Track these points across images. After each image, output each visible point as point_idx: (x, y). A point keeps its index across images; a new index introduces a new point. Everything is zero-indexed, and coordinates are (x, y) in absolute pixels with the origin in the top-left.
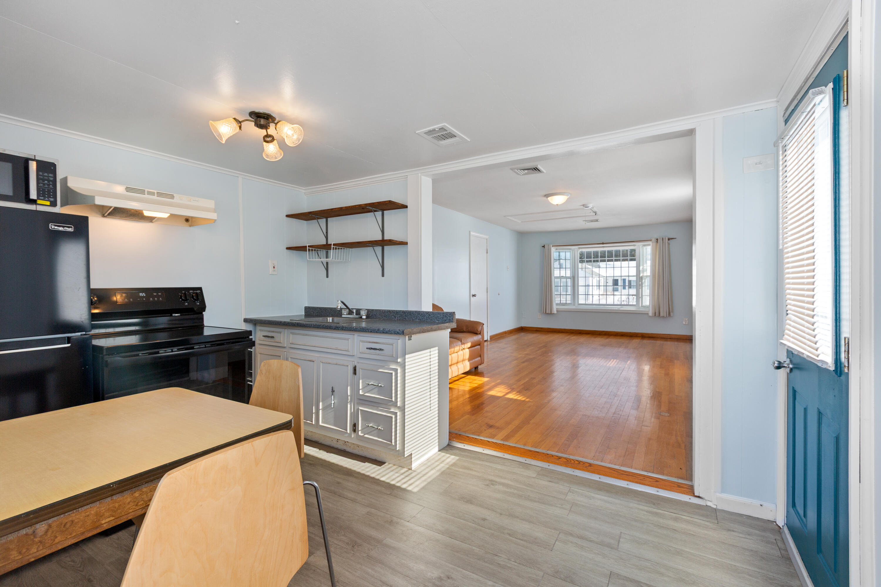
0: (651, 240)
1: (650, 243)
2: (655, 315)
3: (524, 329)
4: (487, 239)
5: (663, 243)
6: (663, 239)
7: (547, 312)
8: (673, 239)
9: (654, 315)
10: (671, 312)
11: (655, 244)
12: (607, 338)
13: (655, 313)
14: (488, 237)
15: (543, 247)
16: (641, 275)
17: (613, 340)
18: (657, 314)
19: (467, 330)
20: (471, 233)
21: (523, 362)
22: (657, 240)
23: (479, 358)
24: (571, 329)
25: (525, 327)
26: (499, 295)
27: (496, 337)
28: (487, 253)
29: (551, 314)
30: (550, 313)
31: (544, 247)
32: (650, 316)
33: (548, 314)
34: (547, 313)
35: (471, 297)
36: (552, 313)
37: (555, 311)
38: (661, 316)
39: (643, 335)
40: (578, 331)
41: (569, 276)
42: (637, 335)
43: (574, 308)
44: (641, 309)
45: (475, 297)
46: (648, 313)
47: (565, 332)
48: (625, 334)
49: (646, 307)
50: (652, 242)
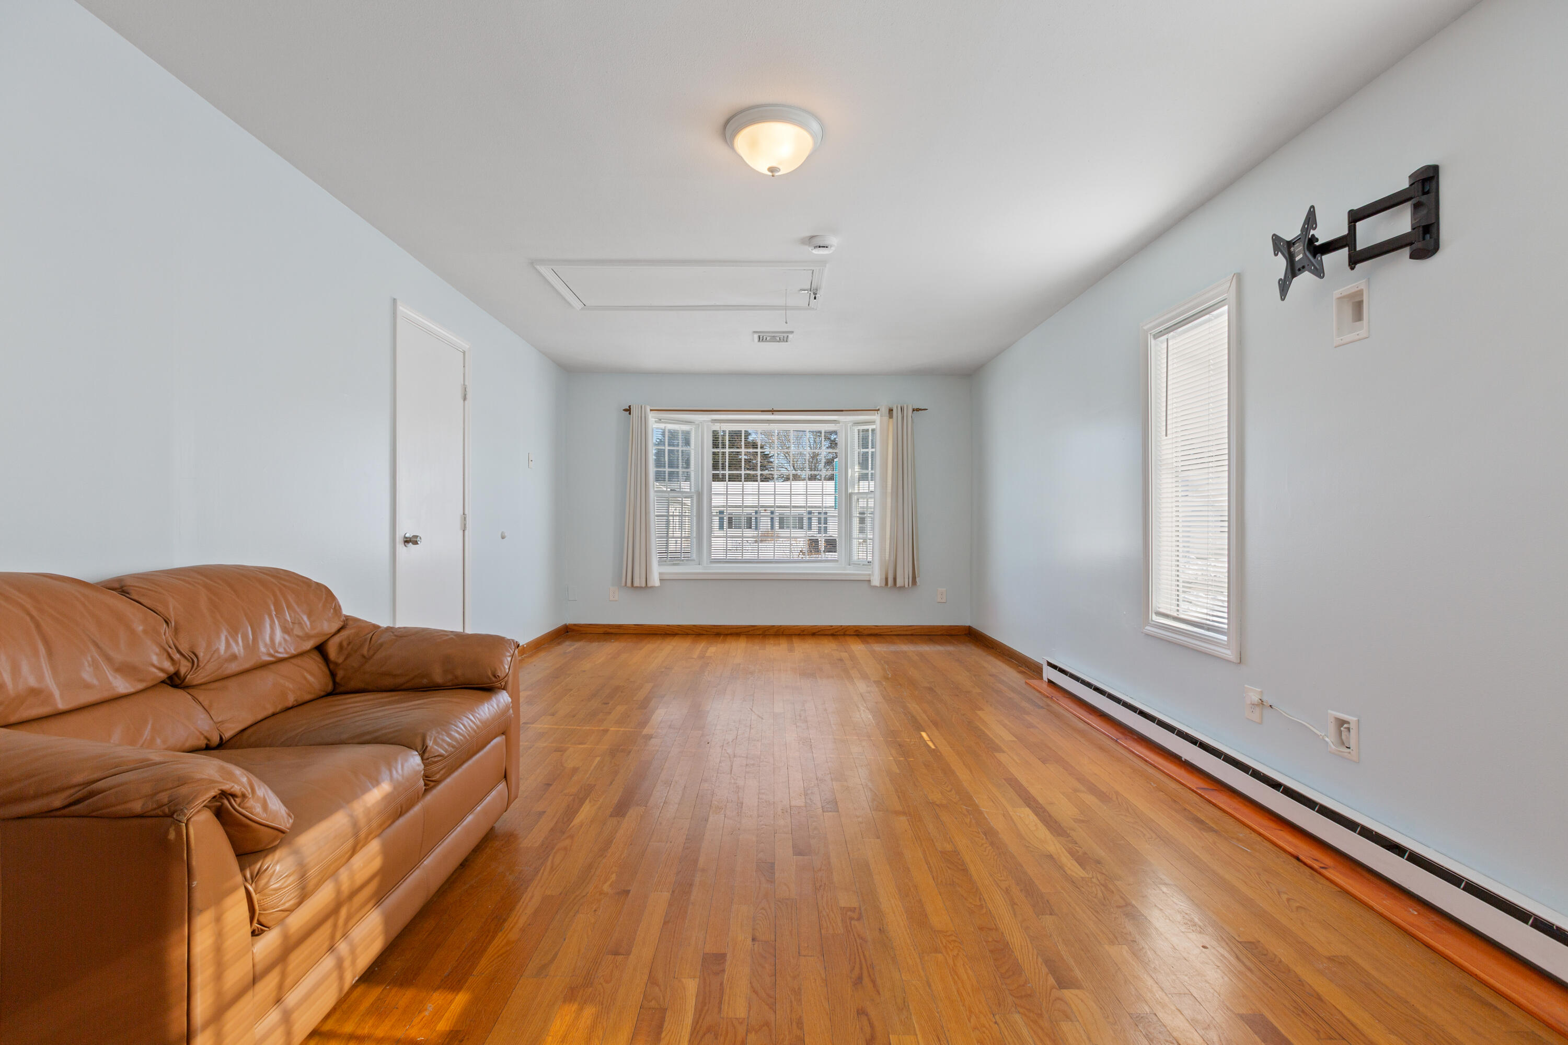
0: (875, 410)
1: (876, 417)
2: (887, 584)
3: (573, 630)
4: (464, 353)
5: (903, 418)
6: (902, 409)
7: (635, 585)
8: (923, 409)
9: (883, 584)
10: (917, 575)
11: (886, 418)
13: (887, 579)
14: (466, 343)
15: (625, 410)
16: (850, 491)
18: (891, 583)
20: (397, 309)
22: (891, 410)
23: (502, 787)
24: (695, 626)
25: (575, 625)
26: (503, 538)
28: (465, 399)
29: (647, 587)
30: (644, 585)
31: (628, 410)
32: (875, 586)
33: (640, 588)
34: (637, 587)
35: (400, 547)
36: (649, 585)
37: (655, 581)
38: (898, 586)
39: (857, 631)
40: (713, 630)
41: (689, 490)
42: (846, 631)
43: (701, 571)
44: (850, 571)
45: (418, 544)
46: (868, 579)
47: (680, 632)
48: (819, 631)
49: (859, 564)
50: (881, 416)
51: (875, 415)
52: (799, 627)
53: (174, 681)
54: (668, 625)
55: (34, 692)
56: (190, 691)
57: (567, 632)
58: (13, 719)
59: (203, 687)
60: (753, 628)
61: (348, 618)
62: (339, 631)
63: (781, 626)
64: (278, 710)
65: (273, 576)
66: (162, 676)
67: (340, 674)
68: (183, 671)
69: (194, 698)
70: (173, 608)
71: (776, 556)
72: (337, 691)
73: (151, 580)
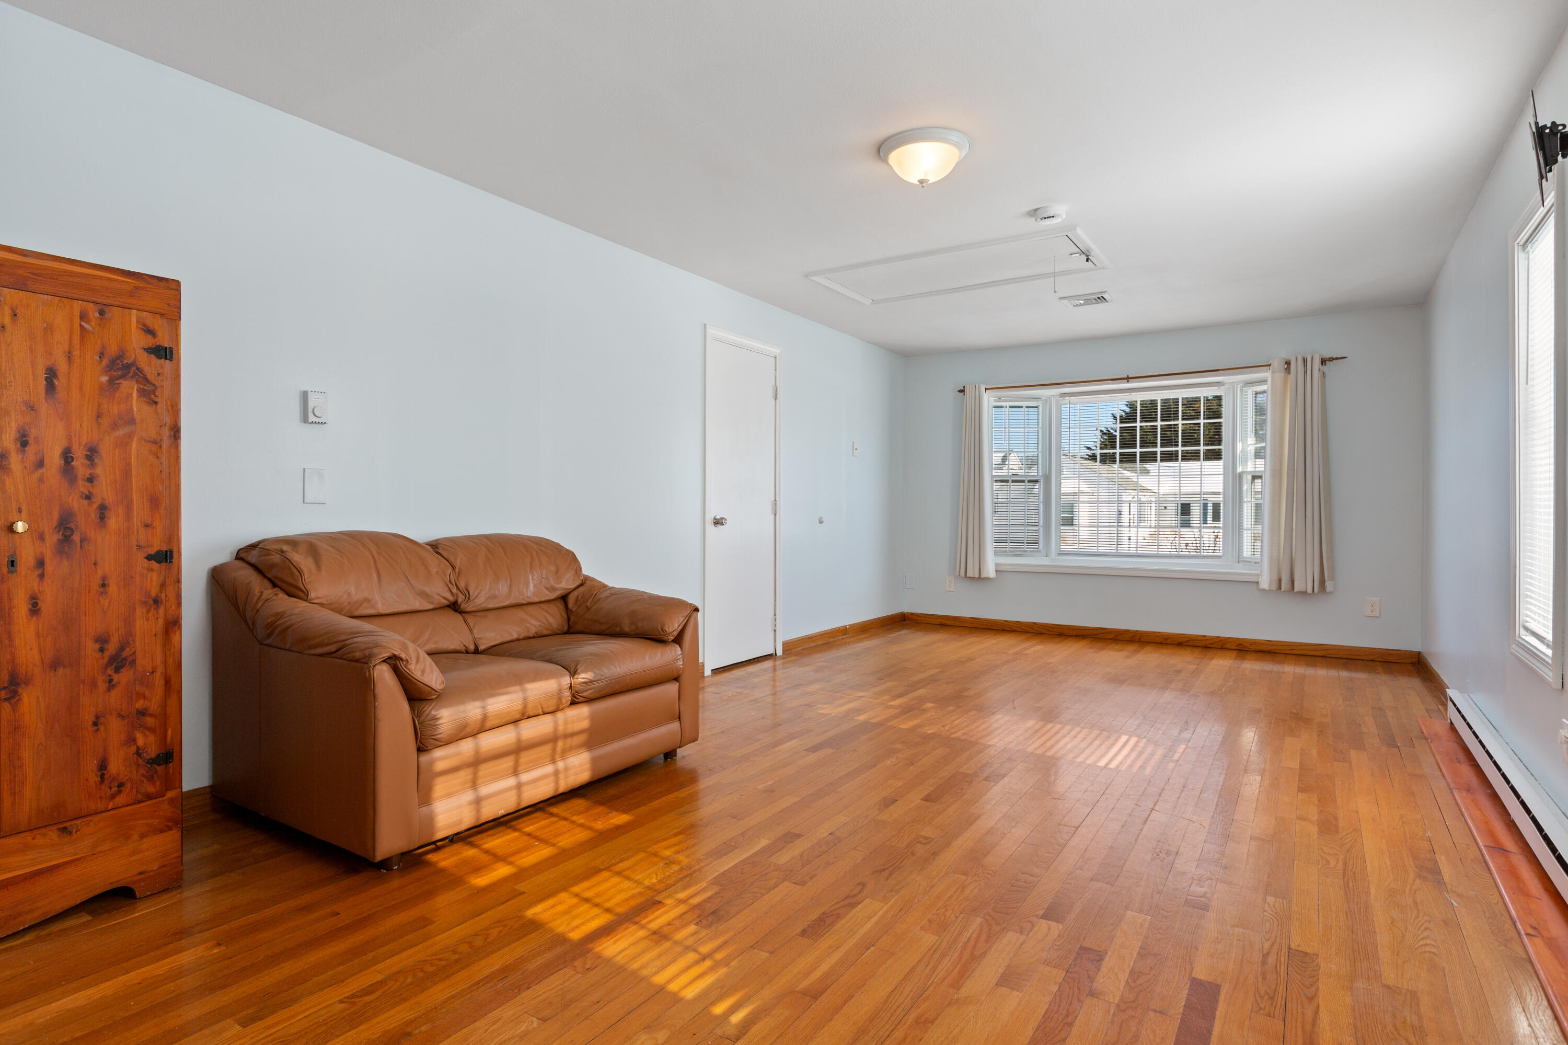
0: (1270, 365)
1: (1266, 374)
2: (1279, 588)
3: (910, 619)
4: (775, 357)
5: (1306, 372)
6: (1305, 361)
7: (968, 575)
8: (1337, 359)
9: (1274, 587)
10: (1326, 578)
11: (1280, 375)
12: (1136, 652)
13: (1280, 581)
14: (779, 351)
15: (960, 393)
16: (1239, 470)
17: (1151, 658)
18: (1285, 585)
19: (633, 627)
20: (710, 331)
21: (814, 749)
22: (1288, 363)
23: (675, 726)
24: (1034, 623)
25: (912, 614)
26: (821, 522)
27: (807, 646)
28: (776, 399)
29: (980, 579)
30: (977, 576)
31: (963, 391)
32: (1264, 590)
33: (973, 578)
34: (970, 578)
35: (710, 528)
36: (982, 576)
37: (990, 571)
38: (1296, 590)
39: (1240, 644)
40: (1055, 630)
41: (1036, 474)
42: (1224, 644)
43: (1048, 563)
44: (1239, 569)
45: (723, 525)
46: (1256, 580)
47: (1019, 630)
48: (1187, 641)
49: (1250, 562)
50: (1273, 372)
51: (1267, 372)
52: (1159, 634)
53: (454, 607)
54: (1005, 621)
55: (367, 600)
56: (464, 615)
57: (905, 620)
58: (357, 613)
59: (473, 614)
60: (1103, 631)
61: (587, 578)
62: (578, 587)
63: (1137, 631)
64: (521, 637)
65: (536, 544)
66: (447, 603)
67: (573, 619)
68: (460, 601)
69: (465, 621)
70: (460, 560)
71: (1139, 549)
72: (570, 631)
73: (454, 542)
